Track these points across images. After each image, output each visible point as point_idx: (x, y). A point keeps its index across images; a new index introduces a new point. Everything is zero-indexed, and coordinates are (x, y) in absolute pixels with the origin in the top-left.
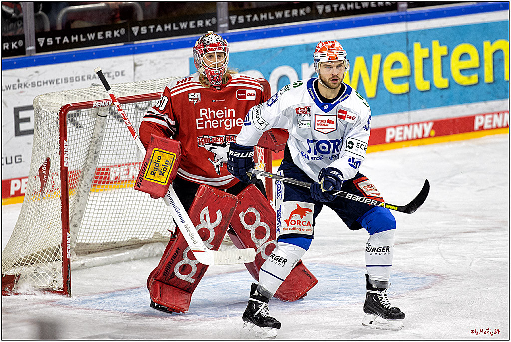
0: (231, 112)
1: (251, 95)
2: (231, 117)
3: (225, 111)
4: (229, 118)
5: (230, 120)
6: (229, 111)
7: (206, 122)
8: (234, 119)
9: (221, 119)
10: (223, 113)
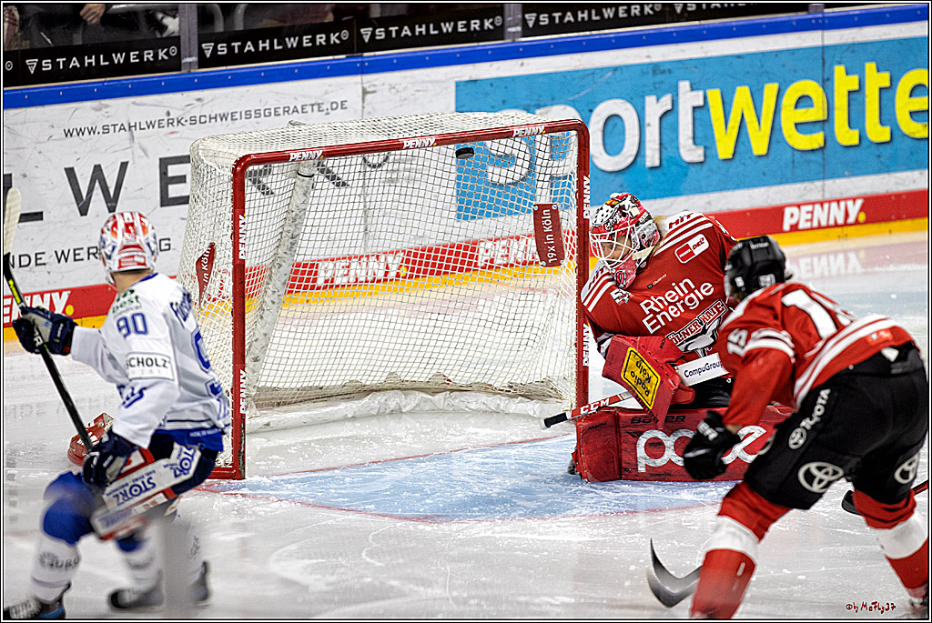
0: (686, 284)
1: (698, 245)
2: (691, 291)
3: (676, 288)
4: (689, 294)
5: (692, 295)
6: (682, 285)
7: (659, 317)
8: (696, 291)
9: (679, 301)
10: (674, 294)
